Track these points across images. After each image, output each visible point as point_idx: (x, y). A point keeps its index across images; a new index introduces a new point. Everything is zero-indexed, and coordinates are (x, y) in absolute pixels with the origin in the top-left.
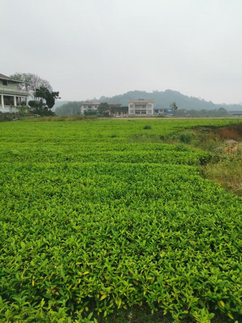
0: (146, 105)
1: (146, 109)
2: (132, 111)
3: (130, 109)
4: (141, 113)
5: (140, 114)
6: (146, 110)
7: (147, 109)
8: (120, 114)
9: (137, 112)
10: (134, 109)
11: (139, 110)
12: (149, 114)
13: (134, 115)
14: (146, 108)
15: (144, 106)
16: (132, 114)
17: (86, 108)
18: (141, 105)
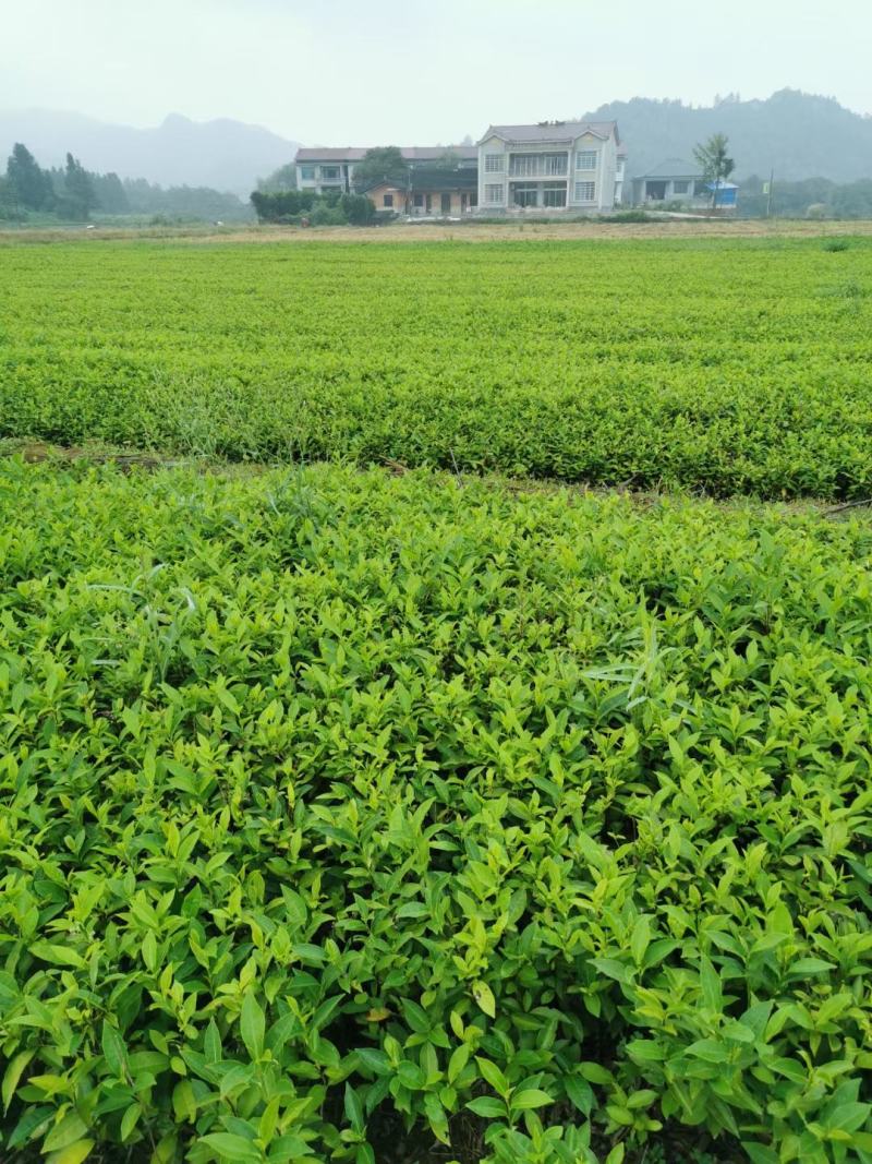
0: (565, 154)
1: (566, 177)
2: (494, 189)
3: (484, 179)
4: (540, 199)
5: (534, 204)
6: (563, 184)
7: (573, 174)
8: (446, 206)
9: (523, 195)
10: (504, 178)
11: (533, 185)
12: (583, 202)
13: (503, 211)
14: (564, 172)
15: (558, 160)
16: (496, 205)
17: (313, 177)
18: (541, 156)
